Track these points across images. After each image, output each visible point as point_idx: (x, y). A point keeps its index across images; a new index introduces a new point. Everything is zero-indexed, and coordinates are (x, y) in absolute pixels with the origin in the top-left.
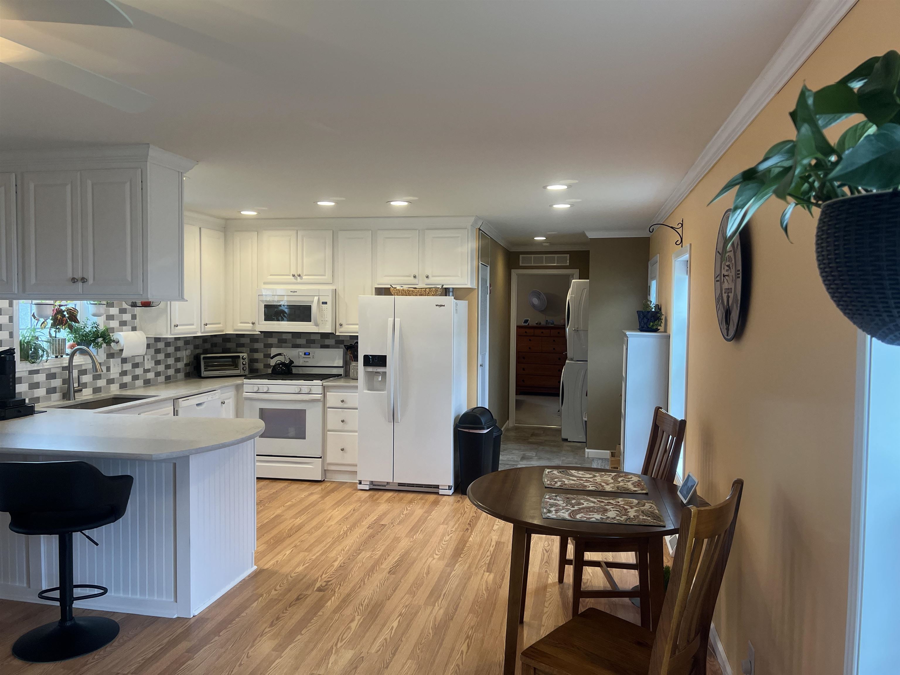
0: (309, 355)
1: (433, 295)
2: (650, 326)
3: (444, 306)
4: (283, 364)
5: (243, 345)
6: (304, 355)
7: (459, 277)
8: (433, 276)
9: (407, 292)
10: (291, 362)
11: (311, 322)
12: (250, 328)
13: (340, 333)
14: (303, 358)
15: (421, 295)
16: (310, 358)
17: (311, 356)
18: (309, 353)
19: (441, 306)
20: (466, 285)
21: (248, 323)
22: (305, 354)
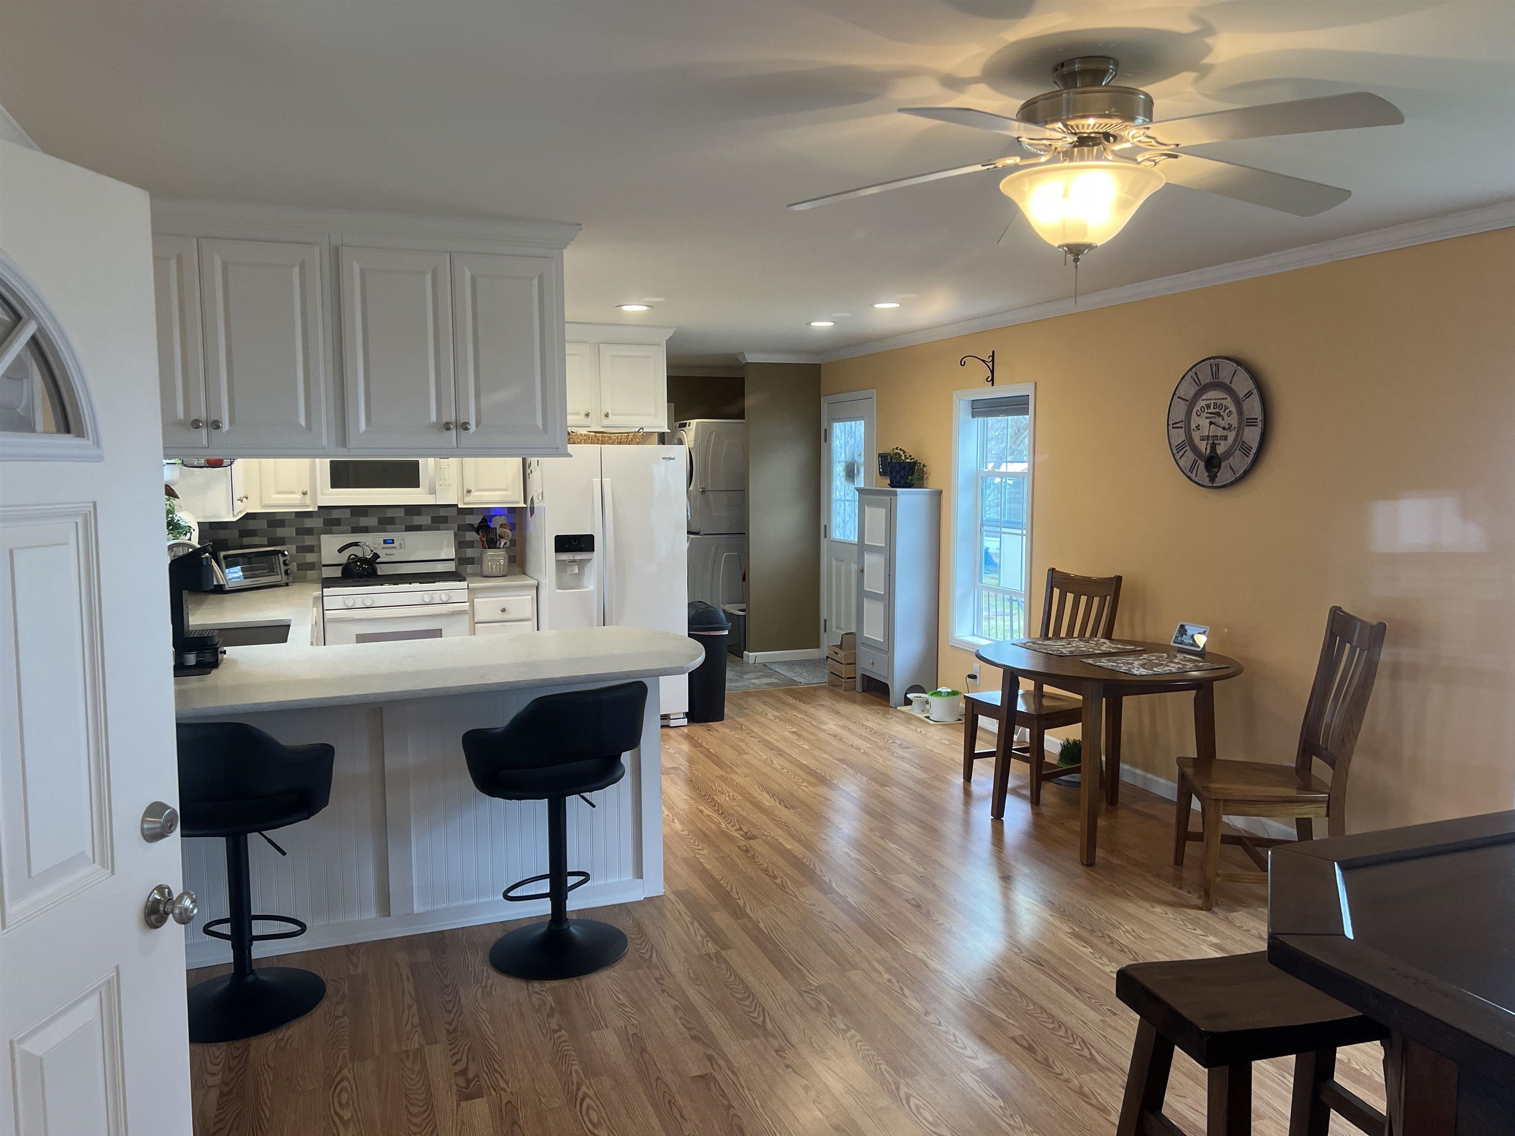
0: (393, 543)
1: (638, 443)
2: (908, 481)
3: (674, 459)
4: (364, 560)
5: (253, 533)
6: (384, 544)
7: (652, 415)
8: (614, 415)
9: (600, 438)
10: (376, 556)
11: (419, 487)
12: (297, 502)
13: (465, 504)
14: (383, 548)
15: (620, 443)
16: (395, 548)
17: (396, 544)
18: (393, 540)
19: (670, 459)
20: (662, 427)
21: (293, 493)
22: (385, 542)
